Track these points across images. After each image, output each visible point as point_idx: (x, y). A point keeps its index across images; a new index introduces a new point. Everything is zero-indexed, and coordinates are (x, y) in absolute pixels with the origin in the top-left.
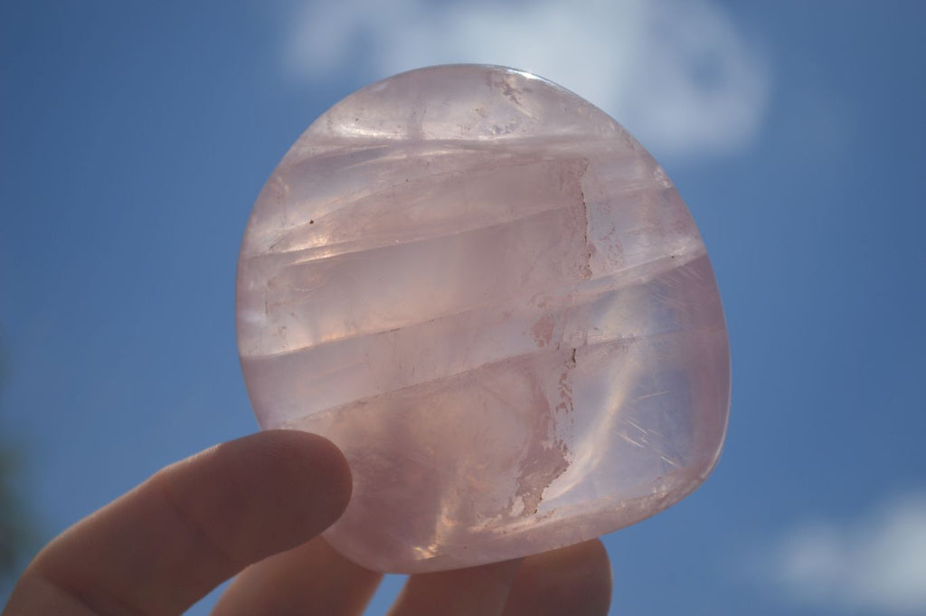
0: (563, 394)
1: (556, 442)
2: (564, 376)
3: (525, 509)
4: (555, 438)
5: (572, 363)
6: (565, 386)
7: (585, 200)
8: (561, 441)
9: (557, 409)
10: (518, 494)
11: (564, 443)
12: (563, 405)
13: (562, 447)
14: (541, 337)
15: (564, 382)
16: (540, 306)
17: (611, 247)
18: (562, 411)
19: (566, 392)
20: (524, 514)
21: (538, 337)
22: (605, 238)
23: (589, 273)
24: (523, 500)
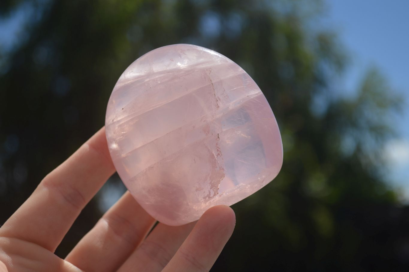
0: (218, 150)
1: (220, 168)
2: (217, 144)
3: (214, 193)
4: (219, 166)
5: (219, 139)
6: (218, 148)
7: (212, 82)
8: (221, 167)
9: (217, 156)
10: (211, 189)
11: (222, 167)
12: (219, 154)
13: (222, 169)
14: (206, 132)
15: (217, 146)
16: (204, 122)
17: (225, 97)
18: (219, 156)
19: (219, 149)
20: (215, 195)
21: (205, 132)
22: (222, 94)
23: (218, 107)
24: (213, 190)
